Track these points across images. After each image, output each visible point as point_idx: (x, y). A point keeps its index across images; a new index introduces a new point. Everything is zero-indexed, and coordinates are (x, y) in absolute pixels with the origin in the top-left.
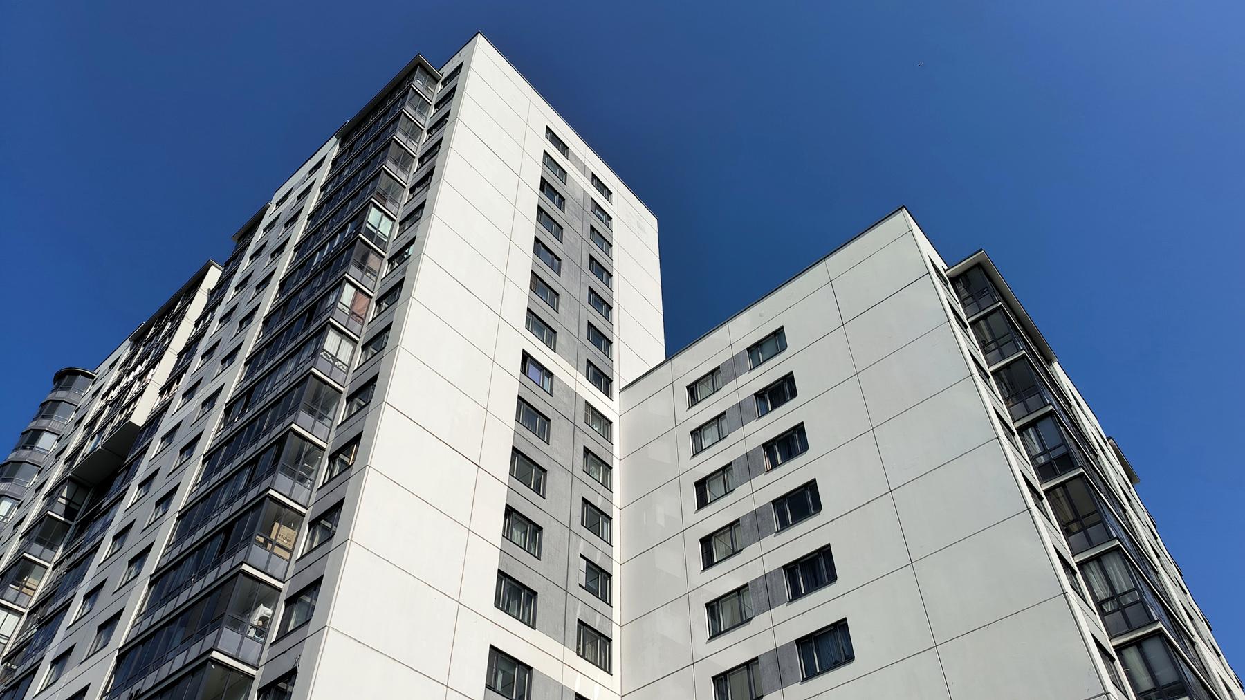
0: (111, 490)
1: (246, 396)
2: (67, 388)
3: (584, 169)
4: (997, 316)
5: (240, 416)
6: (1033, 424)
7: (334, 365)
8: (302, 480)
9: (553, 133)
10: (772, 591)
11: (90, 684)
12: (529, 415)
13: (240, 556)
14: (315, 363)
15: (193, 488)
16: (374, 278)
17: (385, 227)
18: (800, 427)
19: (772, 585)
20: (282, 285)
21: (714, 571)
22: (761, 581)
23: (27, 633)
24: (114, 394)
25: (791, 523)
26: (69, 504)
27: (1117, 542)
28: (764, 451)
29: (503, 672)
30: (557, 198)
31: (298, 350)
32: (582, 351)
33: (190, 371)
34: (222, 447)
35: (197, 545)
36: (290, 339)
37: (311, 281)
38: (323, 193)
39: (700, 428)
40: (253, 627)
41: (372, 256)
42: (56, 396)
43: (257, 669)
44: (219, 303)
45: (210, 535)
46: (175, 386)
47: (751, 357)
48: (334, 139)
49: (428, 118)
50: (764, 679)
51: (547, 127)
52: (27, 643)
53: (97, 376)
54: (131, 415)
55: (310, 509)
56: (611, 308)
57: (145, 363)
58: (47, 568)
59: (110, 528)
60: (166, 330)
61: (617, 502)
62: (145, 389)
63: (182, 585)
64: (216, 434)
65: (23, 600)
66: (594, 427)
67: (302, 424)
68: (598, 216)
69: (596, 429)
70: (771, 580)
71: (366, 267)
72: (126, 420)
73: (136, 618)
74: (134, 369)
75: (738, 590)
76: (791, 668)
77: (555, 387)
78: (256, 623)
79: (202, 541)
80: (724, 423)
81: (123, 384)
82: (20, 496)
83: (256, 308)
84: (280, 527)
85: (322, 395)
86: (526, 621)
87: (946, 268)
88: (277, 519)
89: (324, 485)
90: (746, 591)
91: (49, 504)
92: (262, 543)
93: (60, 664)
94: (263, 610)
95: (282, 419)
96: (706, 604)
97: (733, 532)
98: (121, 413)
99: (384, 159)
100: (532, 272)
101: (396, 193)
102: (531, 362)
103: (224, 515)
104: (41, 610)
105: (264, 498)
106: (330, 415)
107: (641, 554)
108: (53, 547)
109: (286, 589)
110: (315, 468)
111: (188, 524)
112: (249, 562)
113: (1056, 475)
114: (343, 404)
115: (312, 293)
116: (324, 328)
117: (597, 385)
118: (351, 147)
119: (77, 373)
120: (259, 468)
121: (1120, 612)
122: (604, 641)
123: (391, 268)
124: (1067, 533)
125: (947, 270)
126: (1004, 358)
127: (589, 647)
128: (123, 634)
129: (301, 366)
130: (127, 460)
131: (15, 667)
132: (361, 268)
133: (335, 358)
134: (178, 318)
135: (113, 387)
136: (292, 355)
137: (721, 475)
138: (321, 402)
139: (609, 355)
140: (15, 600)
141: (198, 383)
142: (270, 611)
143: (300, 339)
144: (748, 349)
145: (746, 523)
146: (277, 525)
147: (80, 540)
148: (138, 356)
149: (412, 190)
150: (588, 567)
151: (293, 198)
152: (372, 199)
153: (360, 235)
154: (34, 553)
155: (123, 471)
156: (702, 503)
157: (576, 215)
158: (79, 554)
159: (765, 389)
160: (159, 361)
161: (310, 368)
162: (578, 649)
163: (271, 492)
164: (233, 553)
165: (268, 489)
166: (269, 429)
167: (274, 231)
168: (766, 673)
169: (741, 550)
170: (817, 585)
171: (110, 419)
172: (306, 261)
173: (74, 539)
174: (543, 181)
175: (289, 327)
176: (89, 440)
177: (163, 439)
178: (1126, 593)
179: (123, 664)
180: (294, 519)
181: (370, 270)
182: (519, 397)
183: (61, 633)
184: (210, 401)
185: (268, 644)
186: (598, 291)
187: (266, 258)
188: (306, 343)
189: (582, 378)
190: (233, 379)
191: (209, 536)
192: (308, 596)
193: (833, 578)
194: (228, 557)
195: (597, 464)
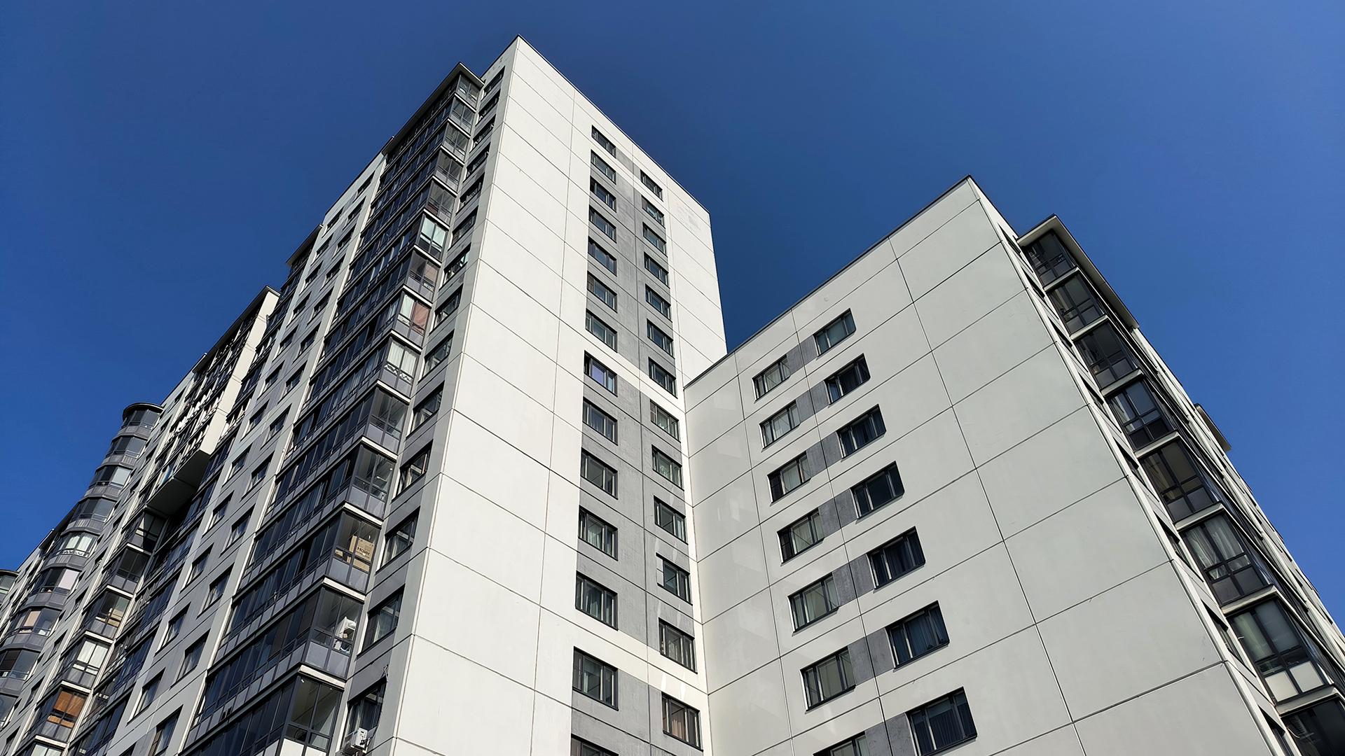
0: (188, 517)
1: (314, 414)
2: (136, 423)
3: (632, 167)
4: (1075, 284)
5: (309, 435)
6: (1121, 391)
7: (398, 377)
8: (376, 492)
9: (599, 133)
10: (858, 579)
11: (181, 707)
12: (596, 416)
13: (320, 571)
14: (380, 375)
15: (268, 508)
16: (432, 289)
17: (439, 237)
18: (875, 410)
19: (857, 573)
20: (341, 303)
21: (794, 563)
22: (845, 570)
23: (116, 664)
24: (182, 425)
25: (872, 509)
26: (147, 535)
27: (1221, 506)
28: (839, 437)
29: (589, 675)
30: (607, 197)
31: (362, 365)
32: (643, 350)
33: (255, 396)
34: (293, 467)
35: (277, 563)
36: (352, 355)
37: (369, 297)
38: (373, 210)
39: (770, 420)
40: (339, 640)
41: (428, 267)
42: (127, 431)
43: (346, 682)
44: (279, 327)
45: (289, 553)
46: (241, 412)
47: (818, 342)
48: (381, 156)
49: (474, 126)
50: (855, 669)
51: (593, 127)
52: (117, 673)
53: (164, 410)
54: (200, 444)
55: (386, 521)
56: (669, 305)
57: (210, 392)
58: (130, 599)
59: (188, 555)
60: (227, 359)
61: (689, 499)
62: (212, 418)
63: (265, 604)
64: (287, 454)
65: (110, 631)
66: (660, 425)
67: (372, 437)
68: (649, 213)
69: (663, 428)
70: (856, 569)
71: (423, 278)
72: (196, 449)
73: (222, 640)
74: (200, 399)
75: (822, 580)
76: (883, 655)
77: (619, 386)
78: (341, 636)
79: (282, 559)
80: (795, 412)
81: (190, 415)
82: (98, 532)
83: (317, 329)
84: (357, 540)
85: (389, 408)
86: (608, 622)
87: (1017, 237)
88: (354, 532)
89: (397, 496)
90: (830, 581)
91: (127, 537)
92: (341, 557)
93: (151, 689)
94: (347, 623)
95: (351, 434)
96: (789, 597)
97: (812, 522)
98: (191, 443)
99: (433, 169)
100: (588, 273)
101: (447, 202)
102: (593, 364)
103: (302, 532)
104: (127, 641)
105: (340, 512)
106: (399, 427)
107: (716, 551)
108: (134, 578)
109: (368, 601)
110: (387, 480)
111: (265, 544)
112: (330, 575)
113: (1150, 441)
114: (411, 415)
115: (371, 308)
116: (387, 341)
117: (660, 383)
118: (398, 163)
119: (144, 408)
120: (331, 484)
121: (1229, 578)
122: (686, 640)
123: (448, 277)
124: (1166, 500)
125: (1018, 239)
126: (1085, 325)
127: (671, 646)
128: (210, 655)
129: (366, 380)
130: (200, 488)
131: (107, 697)
132: (418, 279)
133: (399, 370)
134: (239, 346)
135: (180, 419)
136: (356, 371)
137: (795, 465)
138: (388, 414)
139: (670, 352)
140: (102, 633)
141: (265, 407)
142: (354, 624)
143: (363, 354)
144: (815, 335)
145: (825, 513)
146: (354, 538)
147: (159, 570)
148: (202, 387)
149: (463, 199)
150: (665, 566)
151: (344, 218)
152: (425, 210)
153: (415, 246)
154: (117, 585)
155: (197, 499)
156: (777, 494)
157: (627, 212)
158: (161, 583)
159: (835, 374)
160: (224, 389)
161: (376, 381)
162: (661, 649)
163: (347, 506)
164: (313, 568)
165: (343, 503)
166: (339, 445)
167: (328, 252)
168: (858, 662)
169: (822, 540)
170: (904, 570)
171: (180, 449)
172: (362, 278)
173: (154, 569)
174: (593, 181)
175: (351, 344)
176: (161, 472)
177: (234, 464)
178: (1235, 558)
179: (213, 684)
180: (370, 532)
181: (427, 281)
182: (585, 399)
183: (149, 659)
184: (278, 423)
185: (354, 657)
186: (655, 289)
187: (322, 279)
188: (369, 357)
189: (646, 377)
190: (299, 400)
191: (287, 554)
192: (390, 607)
193: (921, 561)
194: (309, 573)
195: (666, 463)
